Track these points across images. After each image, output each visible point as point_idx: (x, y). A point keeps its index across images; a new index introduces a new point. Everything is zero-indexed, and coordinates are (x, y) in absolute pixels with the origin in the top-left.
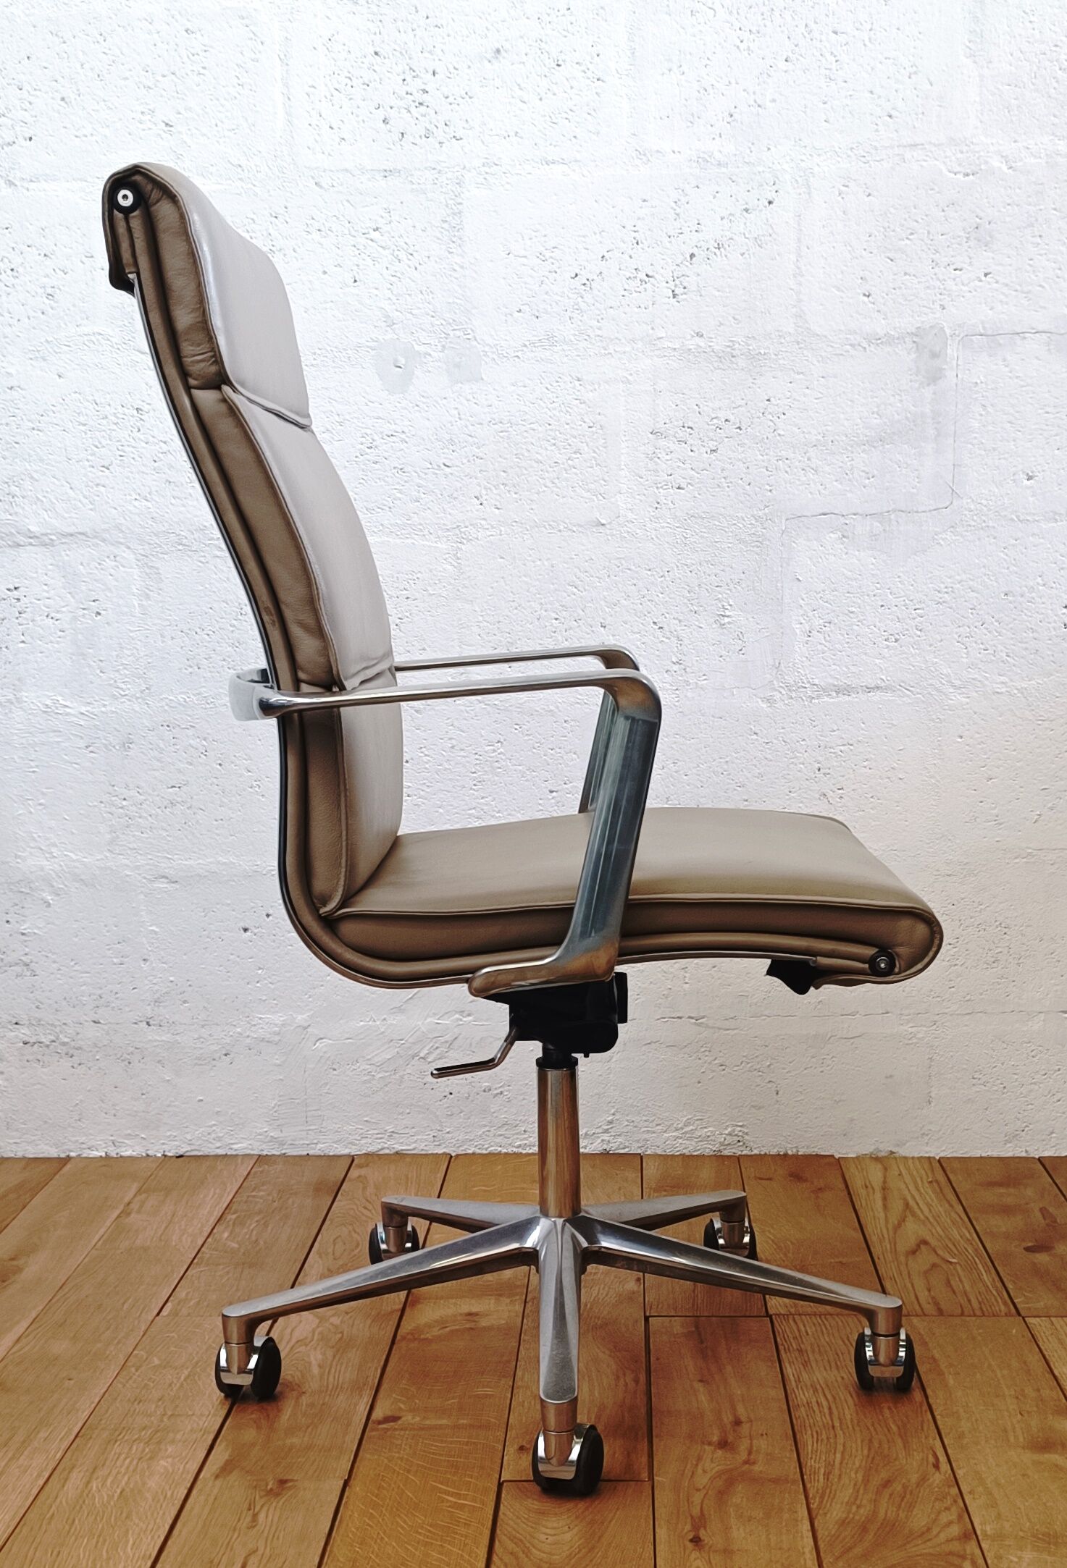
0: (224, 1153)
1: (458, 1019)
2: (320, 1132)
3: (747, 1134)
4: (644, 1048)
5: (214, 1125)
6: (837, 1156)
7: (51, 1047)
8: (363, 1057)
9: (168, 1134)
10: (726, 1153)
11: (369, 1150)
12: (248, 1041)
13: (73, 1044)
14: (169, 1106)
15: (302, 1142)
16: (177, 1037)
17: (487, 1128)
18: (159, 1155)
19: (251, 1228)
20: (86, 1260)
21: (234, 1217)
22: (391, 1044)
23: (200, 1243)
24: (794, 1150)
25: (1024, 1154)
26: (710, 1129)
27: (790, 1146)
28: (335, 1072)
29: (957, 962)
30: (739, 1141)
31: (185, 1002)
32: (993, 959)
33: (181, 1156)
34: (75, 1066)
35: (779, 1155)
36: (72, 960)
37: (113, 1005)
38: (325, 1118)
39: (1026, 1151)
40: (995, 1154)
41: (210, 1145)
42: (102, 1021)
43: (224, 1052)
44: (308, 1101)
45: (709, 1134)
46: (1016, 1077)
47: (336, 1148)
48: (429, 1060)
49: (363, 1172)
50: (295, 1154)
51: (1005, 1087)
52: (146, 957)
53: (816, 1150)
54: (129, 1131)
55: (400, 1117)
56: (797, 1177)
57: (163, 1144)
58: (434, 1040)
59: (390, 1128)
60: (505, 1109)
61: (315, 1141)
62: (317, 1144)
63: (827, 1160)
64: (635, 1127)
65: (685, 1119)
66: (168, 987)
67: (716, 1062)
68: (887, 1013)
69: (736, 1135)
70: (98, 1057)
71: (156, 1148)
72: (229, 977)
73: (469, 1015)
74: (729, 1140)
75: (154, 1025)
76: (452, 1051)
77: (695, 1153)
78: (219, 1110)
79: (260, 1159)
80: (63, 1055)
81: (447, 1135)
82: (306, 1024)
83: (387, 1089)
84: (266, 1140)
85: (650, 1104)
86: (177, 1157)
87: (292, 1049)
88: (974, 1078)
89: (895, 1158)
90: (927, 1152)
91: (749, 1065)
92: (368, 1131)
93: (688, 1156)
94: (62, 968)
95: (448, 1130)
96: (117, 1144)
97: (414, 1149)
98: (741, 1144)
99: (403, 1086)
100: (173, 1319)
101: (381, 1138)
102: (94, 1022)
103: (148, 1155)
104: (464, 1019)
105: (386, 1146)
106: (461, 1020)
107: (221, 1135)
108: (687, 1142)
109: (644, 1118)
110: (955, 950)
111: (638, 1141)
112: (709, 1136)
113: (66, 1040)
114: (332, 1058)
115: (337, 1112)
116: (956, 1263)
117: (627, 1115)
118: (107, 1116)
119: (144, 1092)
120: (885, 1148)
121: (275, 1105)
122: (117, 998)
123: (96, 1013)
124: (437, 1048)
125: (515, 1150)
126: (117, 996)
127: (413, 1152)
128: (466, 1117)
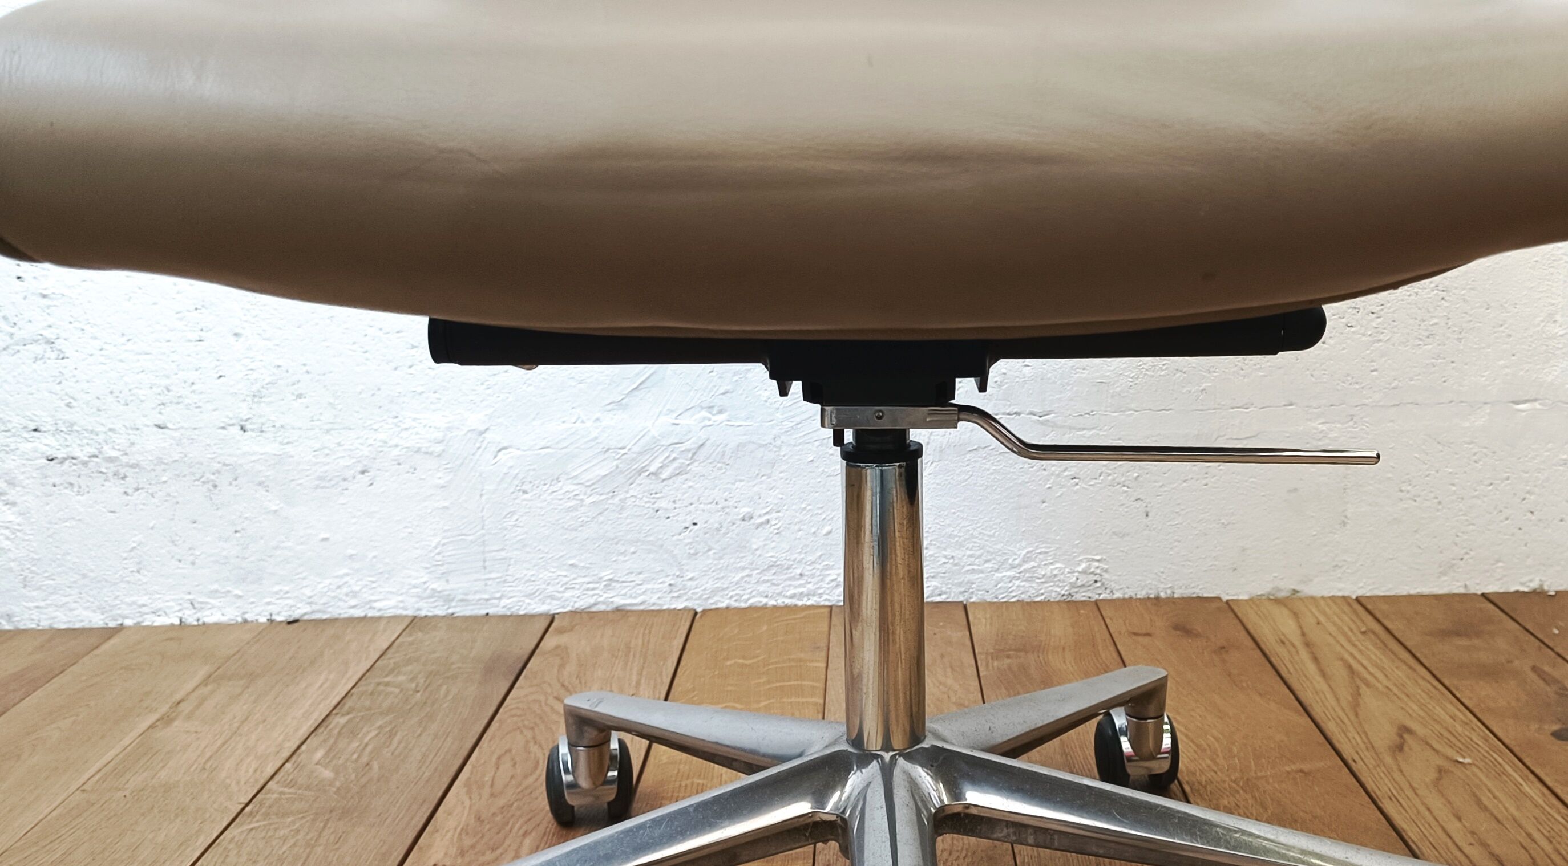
0: (362, 614)
1: (704, 418)
2: (505, 581)
3: (1106, 571)
4: (968, 456)
5: (347, 575)
6: (1225, 598)
7: (91, 465)
8: (567, 474)
9: (277, 588)
10: (1079, 597)
11: (577, 606)
12: (396, 452)
13: (125, 459)
14: (276, 548)
15: (478, 597)
16: (288, 448)
17: (747, 572)
18: (263, 620)
22: (607, 454)
24: (1169, 592)
25: (1462, 591)
26: (1058, 565)
27: (1162, 586)
28: (526, 496)
29: (1381, 337)
30: (1096, 581)
31: (300, 396)
32: (1426, 333)
33: (296, 621)
34: (130, 491)
35: (1149, 598)
36: (123, 335)
37: (187, 401)
38: (512, 561)
39: (1466, 586)
40: (1426, 590)
41: (341, 604)
42: (169, 425)
43: (360, 468)
44: (486, 538)
45: (1055, 572)
46: (1454, 488)
47: (529, 604)
48: (663, 476)
49: (563, 639)
50: (468, 613)
51: (1440, 503)
52: (237, 331)
53: (1197, 590)
54: (215, 587)
55: (621, 558)
56: (1183, 629)
57: (269, 604)
58: (671, 448)
59: (606, 574)
60: (774, 544)
61: (498, 595)
62: (500, 598)
63: (1214, 605)
64: (956, 565)
65: (1024, 552)
66: (274, 374)
67: (1066, 474)
68: (1291, 405)
69: (1092, 573)
70: (164, 479)
71: (258, 610)
72: (367, 359)
73: (720, 412)
74: (1083, 580)
75: (253, 430)
76: (696, 464)
77: (1038, 599)
78: (354, 552)
79: (414, 623)
80: (110, 475)
81: (690, 583)
82: (482, 428)
83: (601, 519)
84: (425, 595)
85: (975, 533)
86: (291, 623)
87: (462, 464)
88: (1401, 491)
89: (1301, 599)
90: (1340, 590)
91: (1110, 478)
92: (574, 579)
93: (1027, 603)
94: (105, 346)
95: (691, 575)
96: (196, 605)
97: (641, 604)
98: (1098, 584)
99: (624, 515)
101: (593, 589)
102: (159, 427)
103: (245, 621)
104: (714, 418)
105: (601, 599)
106: (710, 420)
107: (357, 588)
108: (1027, 584)
109: (969, 553)
110: (1379, 320)
111: (960, 584)
112: (1055, 576)
113: (114, 454)
114: (521, 476)
115: (528, 552)
116: (1470, 765)
117: (945, 549)
118: (181, 565)
119: (238, 528)
120: (1285, 586)
121: (438, 544)
122: (193, 392)
123: (160, 413)
124: (674, 459)
125: (788, 602)
126: (194, 387)
127: (642, 608)
128: (717, 556)
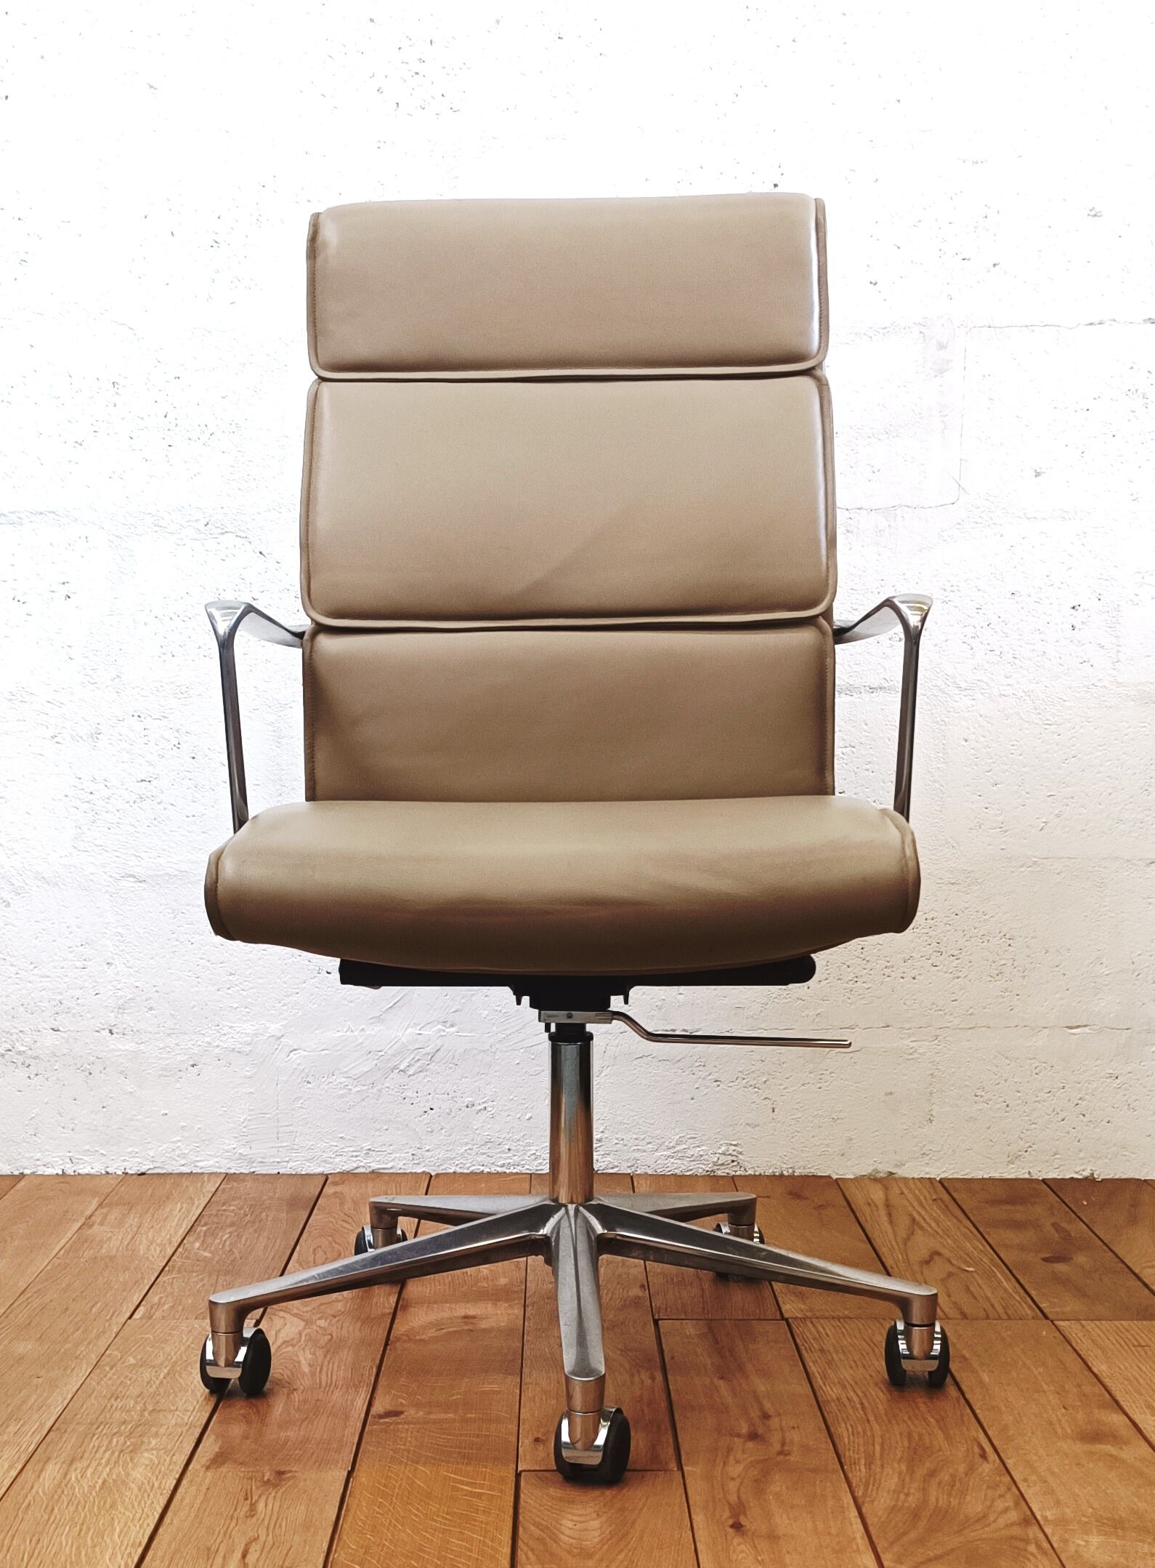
0: (189, 1171)
1: (440, 1030)
2: (292, 1149)
3: (741, 1153)
4: (635, 1062)
5: (179, 1141)
6: (835, 1177)
7: (7, 1057)
8: (339, 1069)
9: (130, 1149)
10: (719, 1173)
11: (344, 1168)
12: (217, 1051)
13: (29, 1053)
14: (131, 1120)
15: (272, 1160)
16: (142, 1047)
17: (469, 1146)
18: (120, 1172)
19: (224, 1238)
20: (48, 1268)
21: (205, 1228)
22: (370, 1055)
23: (170, 1252)
24: (790, 1171)
25: (1027, 1176)
26: (703, 1148)
27: (785, 1166)
28: (309, 1085)
29: (960, 974)
30: (733, 1161)
31: (151, 1009)
32: (997, 972)
33: (143, 1174)
34: (32, 1076)
35: (774, 1175)
36: (32, 963)
37: (74, 1011)
38: (298, 1134)
39: (1029, 1173)
40: (997, 1175)
41: (174, 1162)
42: (61, 1029)
43: (191, 1063)
44: (280, 1116)
45: (702, 1153)
46: (1019, 1094)
47: (309, 1166)
48: (410, 1073)
49: (337, 1190)
50: (264, 1172)
51: (1008, 1106)
52: (110, 961)
53: (813, 1171)
54: (87, 1147)
55: (378, 1133)
56: (796, 1195)
57: (124, 1161)
58: (416, 1052)
59: (366, 1145)
60: (489, 1126)
61: (287, 1159)
62: (288, 1162)
63: (823, 1181)
64: (625, 1145)
65: (677, 1137)
66: (134, 993)
67: (710, 1077)
68: (888, 1026)
69: (730, 1154)
70: (56, 1067)
71: (116, 1165)
72: (199, 983)
73: (452, 1026)
74: (723, 1159)
75: (117, 1033)
76: (433, 1064)
77: (688, 1173)
78: (184, 1124)
79: (228, 1177)
80: (19, 1064)
81: (427, 1153)
82: (279, 1035)
83: (364, 1104)
84: (234, 1158)
85: (640, 1122)
86: (139, 1175)
87: (264, 1060)
88: (977, 1096)
89: (895, 1179)
90: (927, 1173)
91: (745, 1081)
92: (343, 1148)
93: (680, 1176)
94: (19, 972)
95: (428, 1148)
96: (74, 1160)
97: (391, 1168)
98: (735, 1163)
99: (381, 1101)
100: (147, 1322)
101: (356, 1156)
102: (53, 1029)
103: (107, 1173)
104: (448, 1030)
105: (362, 1164)
106: (444, 1031)
107: (186, 1152)
108: (679, 1162)
109: (635, 1136)
110: (958, 961)
111: (628, 1160)
112: (701, 1156)
113: (22, 1049)
114: (306, 1070)
115: (310, 1128)
116: (972, 1272)
117: (617, 1133)
118: (65, 1131)
119: (105, 1105)
120: (884, 1168)
121: (245, 1119)
122: (78, 1004)
123: (55, 1020)
124: (419, 1060)
125: (500, 1170)
126: (79, 1001)
127: (391, 1171)
128: (447, 1134)
